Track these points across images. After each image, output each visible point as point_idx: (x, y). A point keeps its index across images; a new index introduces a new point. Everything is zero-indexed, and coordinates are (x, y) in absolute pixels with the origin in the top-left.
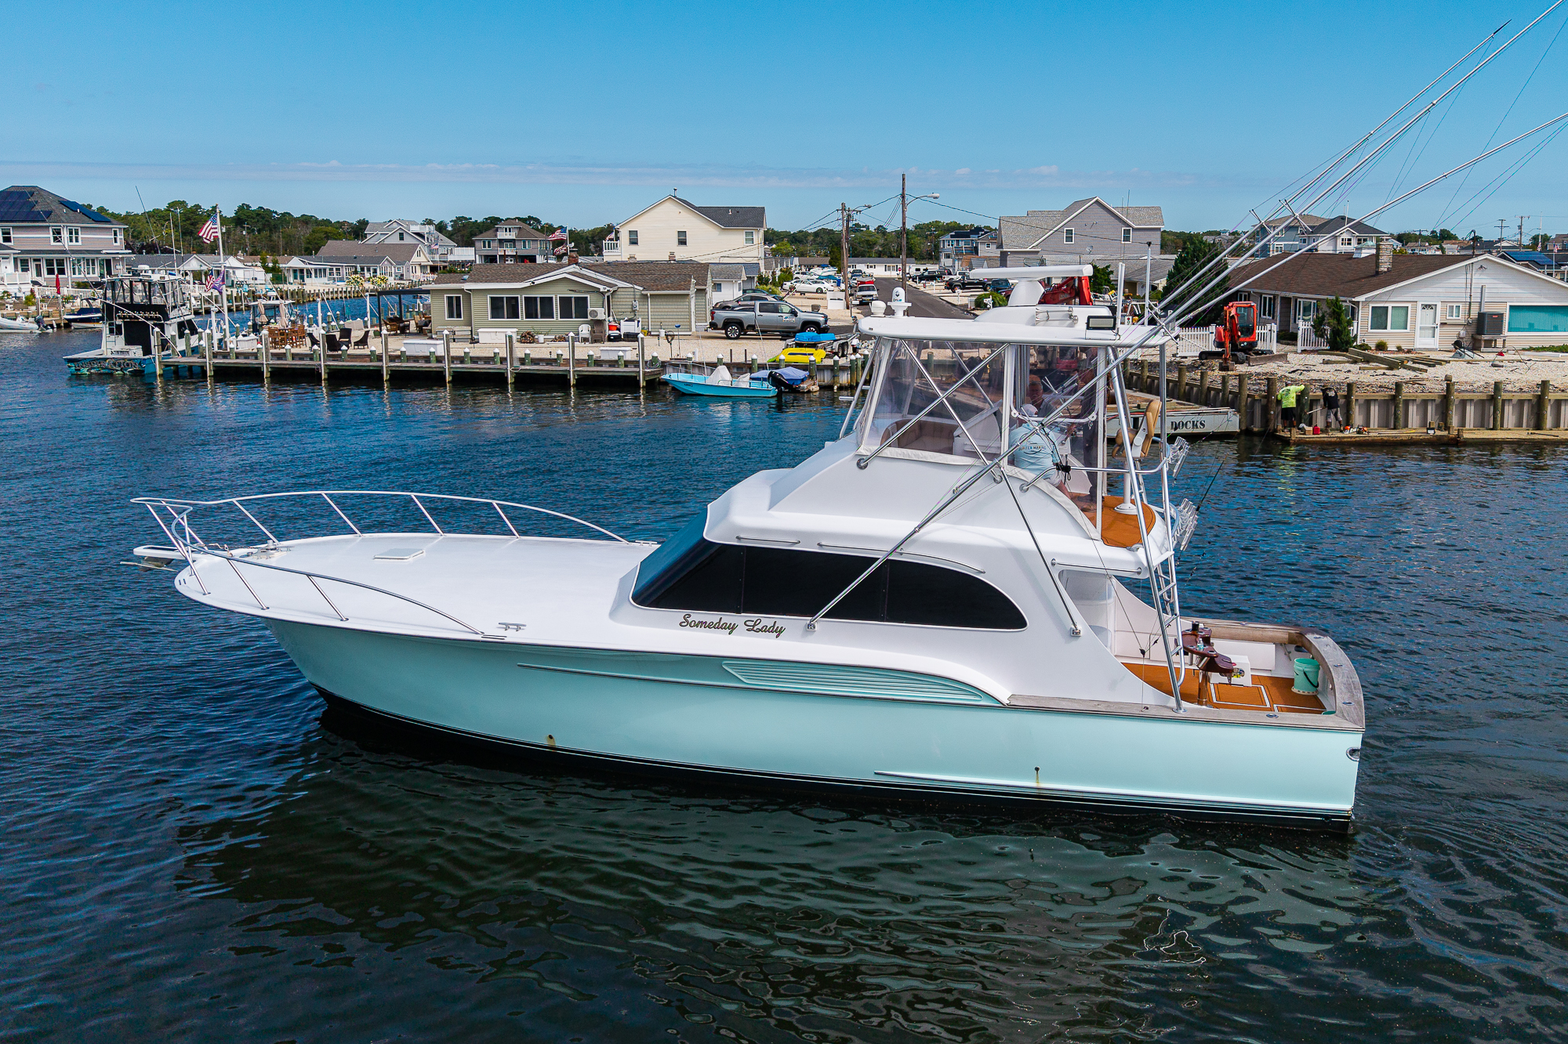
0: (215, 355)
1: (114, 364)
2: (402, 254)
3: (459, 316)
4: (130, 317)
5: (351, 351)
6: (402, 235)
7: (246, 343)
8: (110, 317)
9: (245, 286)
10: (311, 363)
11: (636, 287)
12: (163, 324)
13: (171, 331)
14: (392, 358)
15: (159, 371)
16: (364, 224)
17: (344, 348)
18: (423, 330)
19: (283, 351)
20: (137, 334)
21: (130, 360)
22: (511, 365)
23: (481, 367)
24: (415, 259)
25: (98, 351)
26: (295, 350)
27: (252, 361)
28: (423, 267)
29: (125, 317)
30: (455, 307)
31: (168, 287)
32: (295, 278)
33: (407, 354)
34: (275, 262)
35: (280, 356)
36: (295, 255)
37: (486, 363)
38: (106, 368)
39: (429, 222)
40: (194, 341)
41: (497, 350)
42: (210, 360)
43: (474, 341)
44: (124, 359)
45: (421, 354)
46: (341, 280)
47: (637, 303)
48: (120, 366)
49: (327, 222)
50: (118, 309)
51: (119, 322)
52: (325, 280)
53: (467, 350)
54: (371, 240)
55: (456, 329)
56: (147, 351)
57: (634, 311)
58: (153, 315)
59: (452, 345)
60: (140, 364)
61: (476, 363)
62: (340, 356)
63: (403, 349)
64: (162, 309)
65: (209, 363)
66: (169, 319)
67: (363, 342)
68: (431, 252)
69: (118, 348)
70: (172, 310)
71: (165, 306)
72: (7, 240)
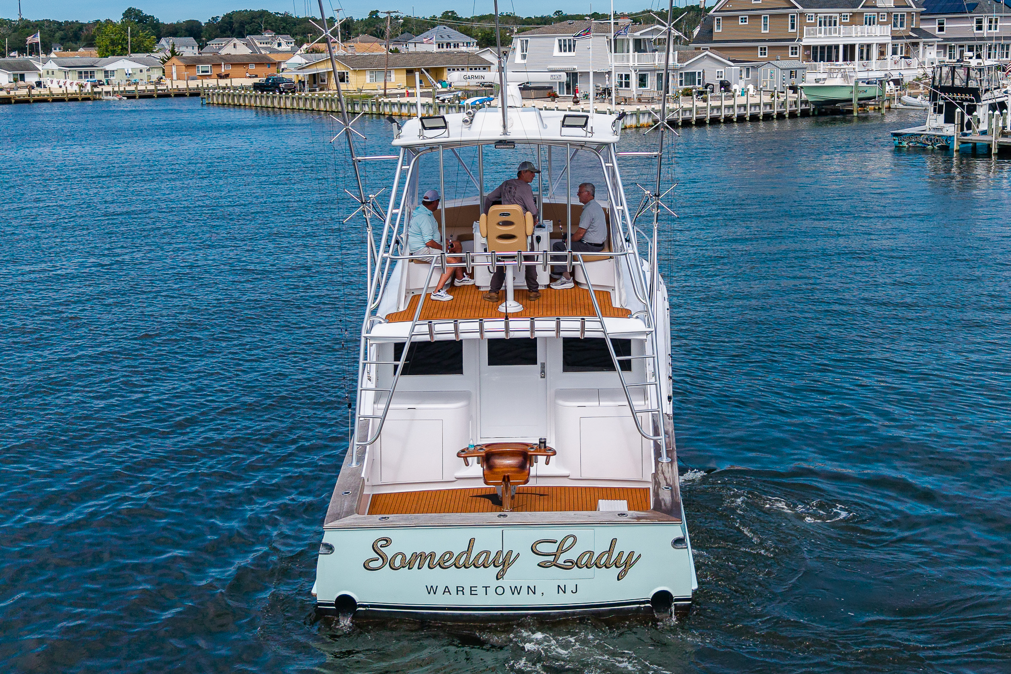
0: (1004, 134)
1: (927, 139)
4: (950, 99)
8: (935, 99)
12: (975, 105)
13: (982, 112)
15: (956, 147)
25: (920, 128)
29: (945, 99)
38: (921, 143)
42: (996, 138)
44: (934, 135)
48: (931, 141)
50: (940, 92)
51: (941, 102)
58: (968, 97)
60: (946, 140)
64: (975, 92)
65: (998, 141)
66: (980, 101)
69: (935, 125)
70: (985, 92)
71: (978, 89)
72: (941, 29)
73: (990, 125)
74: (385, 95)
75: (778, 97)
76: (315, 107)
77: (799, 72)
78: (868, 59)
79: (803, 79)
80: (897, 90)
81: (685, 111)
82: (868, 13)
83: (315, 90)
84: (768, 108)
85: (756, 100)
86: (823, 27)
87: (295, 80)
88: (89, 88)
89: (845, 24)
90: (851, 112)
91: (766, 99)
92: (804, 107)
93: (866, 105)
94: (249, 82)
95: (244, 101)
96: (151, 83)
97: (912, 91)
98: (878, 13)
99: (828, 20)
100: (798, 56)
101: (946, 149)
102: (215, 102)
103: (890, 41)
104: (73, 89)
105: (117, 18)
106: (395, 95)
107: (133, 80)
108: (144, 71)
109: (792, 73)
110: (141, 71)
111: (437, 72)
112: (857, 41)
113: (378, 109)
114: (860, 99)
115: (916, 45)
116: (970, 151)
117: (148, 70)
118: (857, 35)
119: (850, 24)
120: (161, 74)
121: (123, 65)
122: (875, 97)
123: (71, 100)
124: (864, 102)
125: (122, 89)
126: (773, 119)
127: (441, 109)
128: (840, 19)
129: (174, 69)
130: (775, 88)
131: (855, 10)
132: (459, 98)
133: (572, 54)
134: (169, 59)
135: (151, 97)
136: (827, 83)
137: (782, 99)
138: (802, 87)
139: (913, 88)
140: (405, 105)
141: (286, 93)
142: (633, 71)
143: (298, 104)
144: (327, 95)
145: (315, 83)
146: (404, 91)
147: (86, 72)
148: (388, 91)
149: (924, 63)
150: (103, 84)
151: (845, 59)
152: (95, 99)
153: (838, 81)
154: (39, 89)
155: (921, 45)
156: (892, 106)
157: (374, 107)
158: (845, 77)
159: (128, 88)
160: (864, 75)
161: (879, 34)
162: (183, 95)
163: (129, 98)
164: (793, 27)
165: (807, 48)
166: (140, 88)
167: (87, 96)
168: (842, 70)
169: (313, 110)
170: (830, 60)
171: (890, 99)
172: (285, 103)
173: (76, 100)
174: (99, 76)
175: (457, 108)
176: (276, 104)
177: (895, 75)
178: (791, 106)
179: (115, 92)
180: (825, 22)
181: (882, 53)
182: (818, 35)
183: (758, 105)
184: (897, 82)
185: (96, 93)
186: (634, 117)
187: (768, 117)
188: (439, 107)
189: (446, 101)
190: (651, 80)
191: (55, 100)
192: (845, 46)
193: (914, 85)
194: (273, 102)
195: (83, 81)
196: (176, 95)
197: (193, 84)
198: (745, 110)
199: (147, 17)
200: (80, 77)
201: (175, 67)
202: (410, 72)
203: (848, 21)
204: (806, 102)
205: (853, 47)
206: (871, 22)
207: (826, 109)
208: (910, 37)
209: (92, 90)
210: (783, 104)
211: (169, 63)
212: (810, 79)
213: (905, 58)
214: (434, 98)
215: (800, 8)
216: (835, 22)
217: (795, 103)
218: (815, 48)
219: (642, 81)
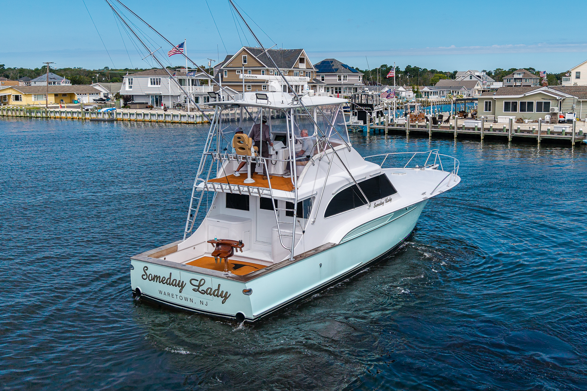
0: (389, 125)
1: (353, 127)
2: (470, 85)
3: (490, 110)
4: (360, 109)
5: (442, 125)
6: (471, 76)
7: (401, 120)
8: (353, 109)
9: (405, 99)
10: (426, 129)
11: (575, 97)
12: (371, 112)
13: (374, 115)
14: (459, 128)
15: (368, 131)
16: (456, 72)
17: (439, 123)
18: (473, 117)
19: (415, 124)
20: (362, 116)
21: (359, 126)
22: (511, 132)
23: (497, 133)
24: (476, 87)
25: (348, 123)
26: (419, 124)
27: (402, 128)
28: (479, 91)
29: (358, 109)
30: (488, 106)
31: (374, 96)
32: (425, 95)
33: (465, 126)
34: (418, 89)
35: (413, 126)
36: (427, 86)
37: (499, 131)
38: (350, 129)
39: (484, 71)
40: (382, 119)
41: (505, 126)
43: (495, 122)
44: (356, 126)
45: (471, 127)
46: (444, 96)
47: (575, 105)
48: (355, 128)
49: (441, 72)
50: (356, 106)
51: (356, 111)
52: (437, 96)
53: (491, 125)
54: (458, 79)
55: (488, 116)
56: (365, 123)
57: (573, 109)
58: (368, 108)
59: (485, 123)
60: (362, 128)
61: (495, 131)
62: (437, 127)
63: (464, 124)
64: (371, 106)
65: (387, 128)
66: (373, 110)
67: (447, 121)
68: (483, 84)
69: (355, 121)
71: (373, 105)
72: (323, 80)
73: (379, 120)
82: (296, 71)
98: (300, 71)
101: (361, 131)
113: (46, 115)
115: (316, 86)
127: (86, 114)
128: (284, 73)
131: (290, 69)
132: (96, 108)
133: (159, 86)
142: (192, 95)
157: (44, 114)
175: (96, 114)
186: (201, 117)
189: (90, 110)
190: (201, 100)
206: (297, 75)
214: (82, 109)
215: (267, 67)
219: (197, 100)
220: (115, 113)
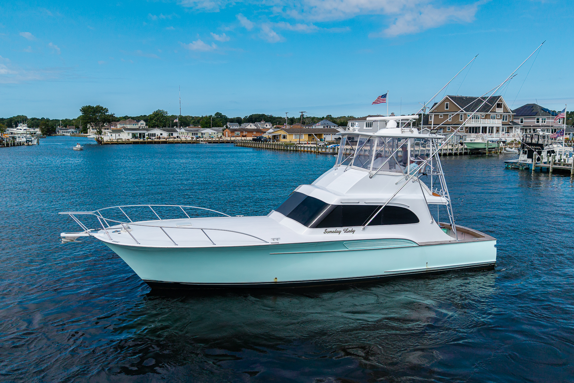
0: (555, 164)
1: (520, 165)
4: (530, 148)
8: (523, 148)
12: (541, 151)
13: (544, 154)
15: (533, 169)
20: (530, 156)
21: (525, 163)
25: (517, 160)
27: (568, 167)
29: (528, 148)
31: (546, 137)
38: (517, 166)
42: (552, 165)
44: (523, 163)
48: (521, 166)
50: (525, 145)
51: (526, 150)
56: (532, 162)
58: (538, 147)
60: (528, 165)
64: (542, 146)
65: (551, 167)
66: (543, 149)
69: (523, 159)
70: (546, 146)
71: (543, 144)
72: (522, 122)
73: (548, 159)
74: (299, 143)
75: (455, 147)
76: (273, 147)
77: (464, 137)
78: (492, 132)
79: (465, 140)
80: (504, 146)
81: (416, 151)
82: (492, 114)
83: (275, 141)
84: (451, 151)
85: (446, 148)
86: (474, 119)
87: (267, 137)
88: (195, 139)
89: (483, 119)
90: (485, 153)
91: (450, 147)
92: (465, 151)
93: (491, 151)
94: (251, 138)
95: (249, 145)
96: (218, 138)
97: (510, 146)
98: (496, 115)
99: (476, 117)
100: (463, 131)
102: (239, 145)
103: (501, 126)
104: (189, 139)
105: (213, 115)
106: (302, 144)
107: (211, 136)
108: (216, 133)
109: (461, 138)
110: (215, 133)
111: (319, 136)
112: (488, 126)
113: (296, 148)
114: (489, 148)
115: (512, 127)
116: (540, 171)
117: (217, 133)
118: (488, 123)
119: (485, 118)
120: (222, 135)
121: (208, 131)
122: (495, 148)
123: (188, 143)
124: (490, 150)
125: (207, 139)
126: (453, 155)
128: (481, 117)
129: (227, 133)
130: (454, 143)
131: (487, 113)
132: (326, 145)
133: (371, 128)
134: (225, 129)
135: (217, 143)
136: (476, 142)
137: (456, 148)
138: (465, 143)
139: (510, 145)
140: (306, 147)
141: (264, 142)
143: (268, 146)
144: (278, 143)
145: (275, 139)
146: (306, 142)
147: (195, 133)
148: (300, 142)
149: (515, 135)
150: (201, 138)
151: (482, 132)
152: (197, 143)
153: (480, 141)
154: (178, 139)
155: (514, 128)
156: (502, 152)
158: (483, 139)
159: (209, 139)
160: (491, 139)
161: (497, 123)
162: (229, 142)
163: (209, 143)
164: (461, 119)
165: (467, 128)
166: (213, 139)
167: (194, 142)
168: (482, 137)
169: (273, 149)
170: (476, 133)
171: (501, 149)
172: (263, 146)
173: (190, 143)
174: (199, 135)
175: (325, 148)
176: (260, 146)
177: (503, 140)
178: (460, 150)
179: (204, 141)
180: (474, 117)
181: (498, 131)
182: (472, 123)
183: (447, 150)
184: (504, 142)
185: (197, 141)
187: (450, 154)
188: (319, 148)
189: (321, 146)
191: (183, 143)
192: (483, 127)
193: (511, 143)
194: (259, 145)
195: (193, 136)
196: (226, 143)
197: (233, 139)
198: (441, 151)
199: (223, 116)
200: (193, 135)
201: (227, 132)
202: (309, 135)
203: (484, 117)
204: (466, 149)
205: (486, 128)
206: (493, 118)
207: (475, 152)
208: (509, 125)
209: (196, 139)
210: (457, 149)
211: (225, 131)
212: (468, 140)
213: (507, 133)
214: (317, 145)
215: (465, 112)
216: (479, 118)
217: (462, 149)
218: (470, 128)
220: (336, 148)
